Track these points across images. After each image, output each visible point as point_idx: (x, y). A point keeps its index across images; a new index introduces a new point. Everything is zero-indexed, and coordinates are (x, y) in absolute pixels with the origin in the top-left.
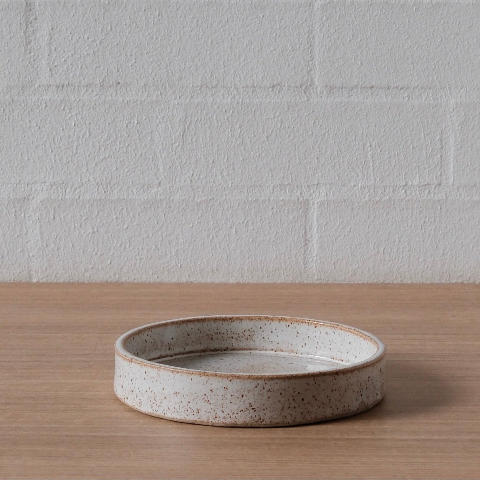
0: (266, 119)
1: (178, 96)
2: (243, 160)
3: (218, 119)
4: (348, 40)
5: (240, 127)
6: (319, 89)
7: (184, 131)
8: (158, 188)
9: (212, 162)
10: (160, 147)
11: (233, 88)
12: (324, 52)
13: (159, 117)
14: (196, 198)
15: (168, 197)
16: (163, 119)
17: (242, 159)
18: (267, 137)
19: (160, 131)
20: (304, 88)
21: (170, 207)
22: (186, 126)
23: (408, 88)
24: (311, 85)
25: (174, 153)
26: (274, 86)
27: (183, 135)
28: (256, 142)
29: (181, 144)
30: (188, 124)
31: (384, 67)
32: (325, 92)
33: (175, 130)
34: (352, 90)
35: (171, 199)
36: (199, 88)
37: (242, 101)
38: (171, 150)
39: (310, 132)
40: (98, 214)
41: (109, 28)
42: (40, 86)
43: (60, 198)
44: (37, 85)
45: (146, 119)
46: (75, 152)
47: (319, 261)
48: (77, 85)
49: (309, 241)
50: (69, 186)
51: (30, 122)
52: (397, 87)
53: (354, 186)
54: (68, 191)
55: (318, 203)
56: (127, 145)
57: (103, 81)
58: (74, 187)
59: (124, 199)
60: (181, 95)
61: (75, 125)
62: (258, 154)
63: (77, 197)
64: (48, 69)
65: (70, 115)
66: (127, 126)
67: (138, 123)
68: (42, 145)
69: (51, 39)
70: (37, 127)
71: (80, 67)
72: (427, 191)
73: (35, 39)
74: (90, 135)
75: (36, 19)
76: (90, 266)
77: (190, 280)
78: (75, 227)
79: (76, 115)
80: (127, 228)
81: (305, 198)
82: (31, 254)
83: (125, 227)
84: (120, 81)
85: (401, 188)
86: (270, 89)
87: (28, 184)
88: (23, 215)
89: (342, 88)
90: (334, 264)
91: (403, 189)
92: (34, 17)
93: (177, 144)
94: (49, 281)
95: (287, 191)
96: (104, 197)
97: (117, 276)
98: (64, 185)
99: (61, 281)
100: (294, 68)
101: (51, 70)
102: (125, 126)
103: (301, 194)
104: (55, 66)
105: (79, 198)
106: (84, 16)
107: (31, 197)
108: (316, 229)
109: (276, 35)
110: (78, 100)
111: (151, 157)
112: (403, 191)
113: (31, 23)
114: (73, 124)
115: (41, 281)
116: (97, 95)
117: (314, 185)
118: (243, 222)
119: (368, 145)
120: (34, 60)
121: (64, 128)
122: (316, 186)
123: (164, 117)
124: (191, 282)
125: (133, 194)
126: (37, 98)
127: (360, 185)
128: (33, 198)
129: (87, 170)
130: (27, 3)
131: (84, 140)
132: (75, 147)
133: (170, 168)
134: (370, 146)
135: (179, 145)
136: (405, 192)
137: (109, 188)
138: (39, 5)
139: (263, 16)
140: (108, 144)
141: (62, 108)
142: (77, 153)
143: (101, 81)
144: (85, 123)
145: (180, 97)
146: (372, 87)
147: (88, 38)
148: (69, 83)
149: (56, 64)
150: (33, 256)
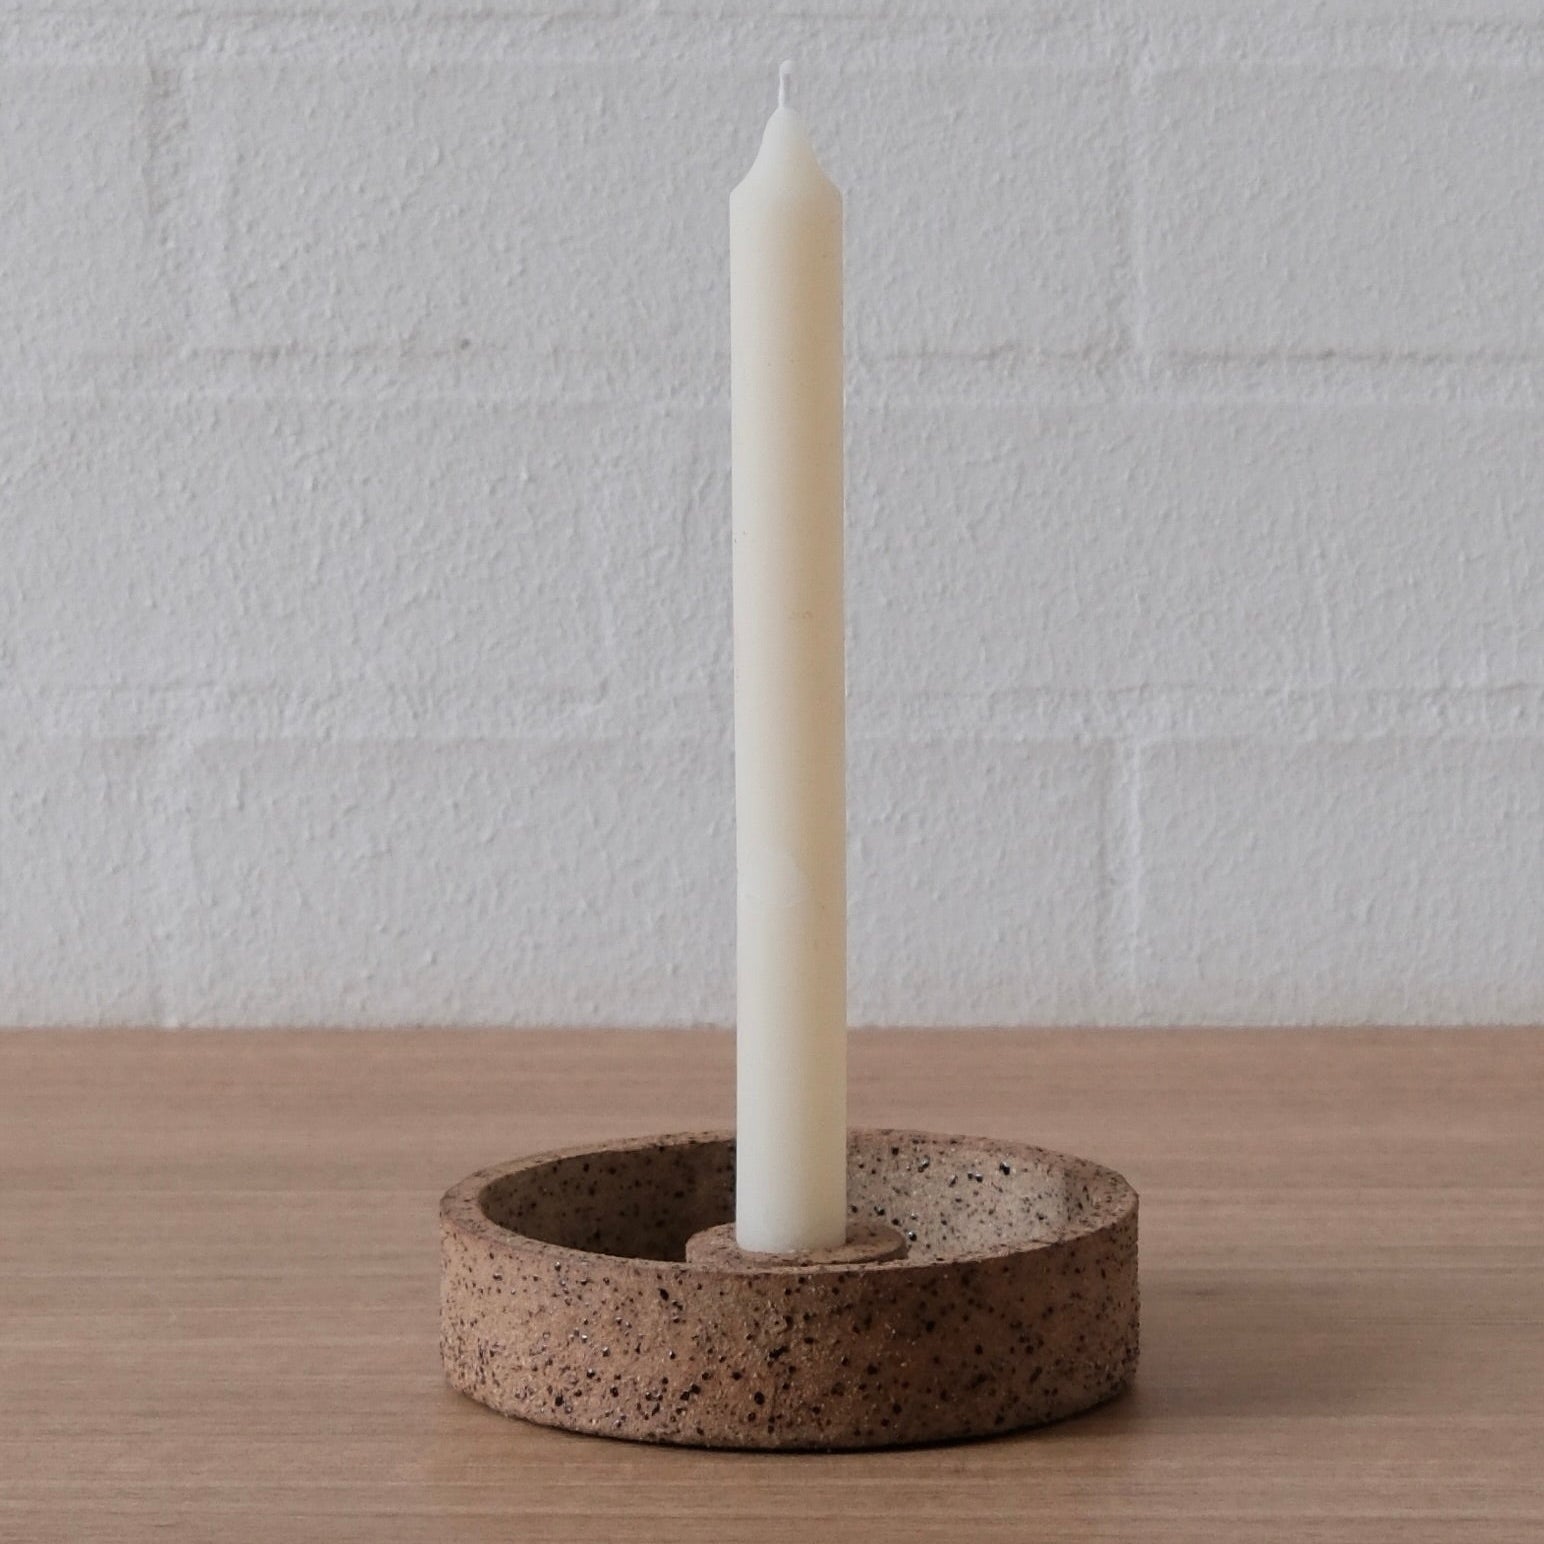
0: (968, 464)
1: (668, 389)
2: (890, 604)
4: (1247, 194)
5: (880, 492)
6: (1147, 363)
7: (689, 508)
8: (598, 701)
10: (606, 562)
11: (856, 358)
12: (1164, 236)
13: (603, 460)
15: (631, 731)
16: (616, 465)
17: (883, 601)
18: (971, 527)
19: (606, 506)
20: (1096, 356)
21: (640, 767)
22: (695, 491)
23: (1449, 359)
24: (1119, 350)
25: (652, 581)
26: (993, 355)
27: (685, 521)
28: (932, 544)
29: (678, 550)
30: (701, 482)
31: (1369, 288)
32: (1169, 374)
33: (655, 505)
34: (1260, 364)
35: (644, 738)
37: (886, 406)
38: (642, 572)
39: (1119, 510)
40: (392, 791)
41: (435, 156)
42: (195, 354)
43: (262, 737)
44: (184, 352)
45: (557, 466)
46: (313, 578)
47: (1148, 951)
48: (322, 351)
49: (1113, 881)
50: (294, 695)
51: (162, 476)
52: (1412, 356)
53: (1269, 692)
54: (288, 713)
55: (1143, 752)
56: (492, 554)
57: (412, 338)
58: (311, 700)
59: (481, 739)
60: (677, 383)
61: (315, 487)
62: (939, 586)
63: (320, 734)
64: (226, 294)
65: (298, 453)
66: (493, 491)
67: (531, 479)
68: (202, 555)
69: (236, 192)
70: (187, 495)
71: (332, 290)
72: (1515, 711)
73: (181, 195)
74: (366, 521)
75: (184, 125)
76: (364, 973)
77: (708, 1019)
78: (312, 838)
79: (321, 451)
80: (491, 840)
81: (1100, 735)
82: (160, 931)
83: (485, 836)
84: (470, 335)
85: (1428, 700)
86: (982, 364)
87: (152, 691)
88: (133, 795)
89: (1227, 358)
90: (1199, 960)
91: (1434, 703)
92: (178, 118)
93: (664, 552)
94: (223, 1024)
95: (1040, 710)
96: (411, 734)
97: (456, 1005)
98: (276, 691)
99: (264, 1022)
100: (1064, 291)
101: (234, 301)
102: (486, 489)
103: (1087, 720)
104: (250, 286)
105: (328, 735)
106: (348, 116)
107: (163, 734)
108: (1136, 840)
109: (1002, 180)
110: (325, 401)
111: (574, 596)
112: (1435, 710)
113: (168, 139)
114: (308, 485)
115: (194, 1025)
116: (392, 383)
117: (1130, 690)
118: (888, 819)
119: (1316, 552)
120: (178, 267)
121: (279, 496)
122: (1136, 693)
123: (619, 458)
124: (712, 1026)
125: (513, 724)
126: (185, 396)
127: (1287, 689)
128: (171, 737)
129: (356, 641)
130: (153, 73)
131: (346, 538)
132: (315, 561)
133: (640, 632)
134: (1323, 556)
135: (671, 555)
136: (1442, 712)
137: (430, 703)
138: (195, 79)
139: (958, 116)
140: (427, 553)
141: (271, 430)
142: (320, 582)
143: (406, 336)
144: (350, 481)
145: (674, 391)
146: (1328, 355)
147: (362, 190)
148: (295, 344)
149: (252, 277)
150: (169, 937)
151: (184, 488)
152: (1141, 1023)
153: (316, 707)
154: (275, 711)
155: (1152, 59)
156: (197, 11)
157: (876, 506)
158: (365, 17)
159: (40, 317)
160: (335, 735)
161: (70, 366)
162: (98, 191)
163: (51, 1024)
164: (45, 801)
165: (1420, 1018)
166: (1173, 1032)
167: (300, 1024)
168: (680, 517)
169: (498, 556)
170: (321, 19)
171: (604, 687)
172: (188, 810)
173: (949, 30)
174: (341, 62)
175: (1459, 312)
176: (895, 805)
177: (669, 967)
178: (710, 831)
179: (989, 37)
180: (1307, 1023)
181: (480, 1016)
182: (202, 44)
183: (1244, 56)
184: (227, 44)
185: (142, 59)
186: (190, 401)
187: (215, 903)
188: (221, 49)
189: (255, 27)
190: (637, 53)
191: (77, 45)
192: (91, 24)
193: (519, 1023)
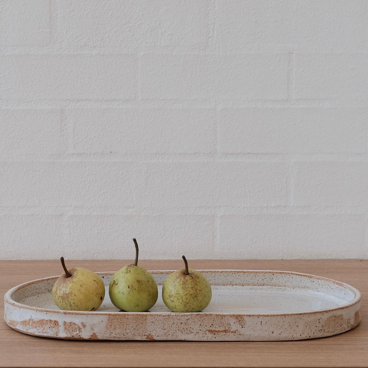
0: (191, 171)
3: (165, 171)
4: (236, 128)
5: (177, 176)
6: (220, 155)
7: (147, 178)
8: (133, 209)
9: (162, 194)
10: (134, 187)
11: (173, 154)
12: (222, 135)
13: (133, 171)
14: (154, 214)
15: (138, 214)
17: (178, 193)
18: (192, 181)
19: (134, 178)
20: (212, 154)
21: (139, 219)
22: (148, 175)
23: (268, 154)
24: (215, 153)
25: (141, 189)
26: (195, 154)
28: (186, 184)
32: (223, 156)
33: (142, 178)
34: (238, 155)
35: (140, 215)
36: (154, 155)
37: (178, 162)
38: (140, 188)
39: (215, 178)
40: (101, 223)
41: (106, 122)
42: (68, 154)
43: (80, 214)
44: (67, 154)
45: (126, 171)
46: (88, 189)
47: (221, 248)
48: (88, 153)
49: (215, 237)
50: (85, 208)
51: (63, 174)
52: (262, 153)
53: (239, 207)
54: (84, 211)
55: (219, 217)
56: (116, 186)
57: (102, 152)
58: (87, 209)
59: (114, 215)
60: (145, 158)
61: (88, 175)
62: (187, 190)
63: (89, 214)
64: (73, 145)
65: (85, 170)
66: (116, 175)
67: (122, 174)
68: (70, 186)
69: (74, 128)
70: (68, 176)
71: (90, 144)
72: (279, 210)
73: (66, 129)
74: (96, 181)
75: (66, 118)
76: (97, 251)
77: (151, 258)
78: (88, 230)
79: (88, 169)
80: (116, 231)
81: (213, 214)
82: (64, 245)
83: (115, 230)
84: (112, 151)
85: (265, 208)
86: (194, 155)
87: (62, 207)
88: (60, 224)
89: (232, 154)
90: (229, 249)
91: (266, 208)
92: (65, 117)
93: (143, 185)
94: (75, 259)
95: (203, 210)
96: (103, 214)
97: (111, 256)
98: (82, 207)
99: (81, 259)
100: (207, 143)
101: (74, 146)
102: (115, 175)
103: (210, 211)
104: (77, 143)
105: (90, 214)
106: (92, 116)
107: (64, 214)
108: (219, 230)
109: (196, 126)
110: (89, 161)
111: (129, 192)
112: (266, 210)
113: (64, 120)
114: (87, 175)
115: (70, 259)
116: (100, 158)
117: (217, 207)
118: (179, 227)
119: (247, 185)
120: (66, 140)
121: (82, 176)
122: (218, 207)
123: (136, 170)
124: (151, 259)
125: (120, 212)
126: (67, 160)
127: (242, 206)
128: (65, 215)
129: (94, 199)
130: (61, 109)
131: (93, 183)
132: (88, 187)
133: (139, 198)
134: (248, 185)
135: (144, 186)
136: (267, 210)
137: (106, 209)
138: (68, 110)
139: (189, 115)
140: (106, 185)
141: (81, 166)
142: (89, 190)
143: (102, 151)
144: (93, 174)
145: (144, 160)
146: (249, 153)
147: (95, 128)
148: (84, 152)
149: (77, 142)
150: (66, 246)
151: (67, 175)
152: (219, 259)
153: (88, 209)
154: (82, 210)
155: (220, 107)
156: (68, 100)
157: (177, 178)
158: (95, 100)
159: (44, 148)
160: (91, 214)
161: (49, 156)
162: (53, 128)
163: (47, 259)
164: (46, 225)
165: (264, 258)
166: (225, 261)
167: (87, 259)
168: (146, 179)
169: (117, 186)
170: (88, 101)
171: (134, 206)
172: (68, 226)
173: (188, 102)
174: (91, 107)
175: (270, 146)
176: (180, 225)
177: (145, 250)
178: (151, 229)
179: (194, 103)
180: (246, 259)
181: (115, 258)
182: (69, 105)
183: (235, 106)
184: (73, 105)
185: (59, 107)
186: (68, 161)
187: (73, 240)
188: (72, 106)
189: (77, 102)
190: (138, 106)
191: (49, 105)
192: (51, 102)
193: (121, 259)
